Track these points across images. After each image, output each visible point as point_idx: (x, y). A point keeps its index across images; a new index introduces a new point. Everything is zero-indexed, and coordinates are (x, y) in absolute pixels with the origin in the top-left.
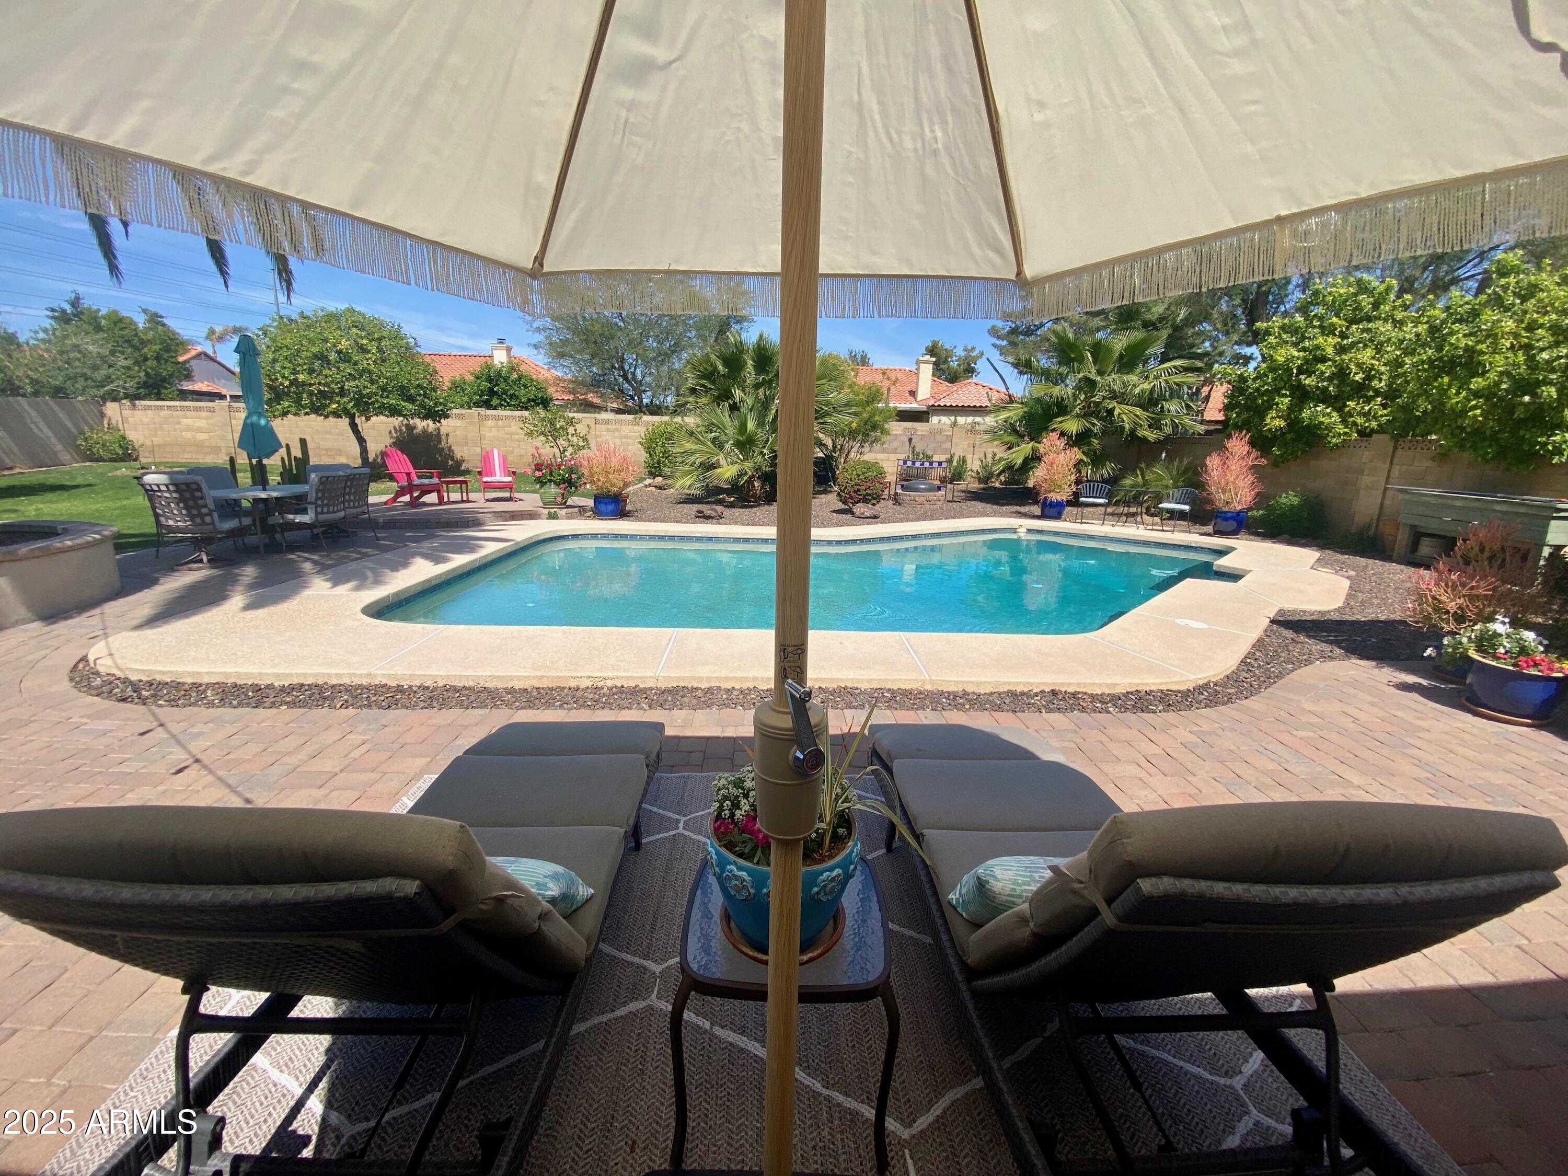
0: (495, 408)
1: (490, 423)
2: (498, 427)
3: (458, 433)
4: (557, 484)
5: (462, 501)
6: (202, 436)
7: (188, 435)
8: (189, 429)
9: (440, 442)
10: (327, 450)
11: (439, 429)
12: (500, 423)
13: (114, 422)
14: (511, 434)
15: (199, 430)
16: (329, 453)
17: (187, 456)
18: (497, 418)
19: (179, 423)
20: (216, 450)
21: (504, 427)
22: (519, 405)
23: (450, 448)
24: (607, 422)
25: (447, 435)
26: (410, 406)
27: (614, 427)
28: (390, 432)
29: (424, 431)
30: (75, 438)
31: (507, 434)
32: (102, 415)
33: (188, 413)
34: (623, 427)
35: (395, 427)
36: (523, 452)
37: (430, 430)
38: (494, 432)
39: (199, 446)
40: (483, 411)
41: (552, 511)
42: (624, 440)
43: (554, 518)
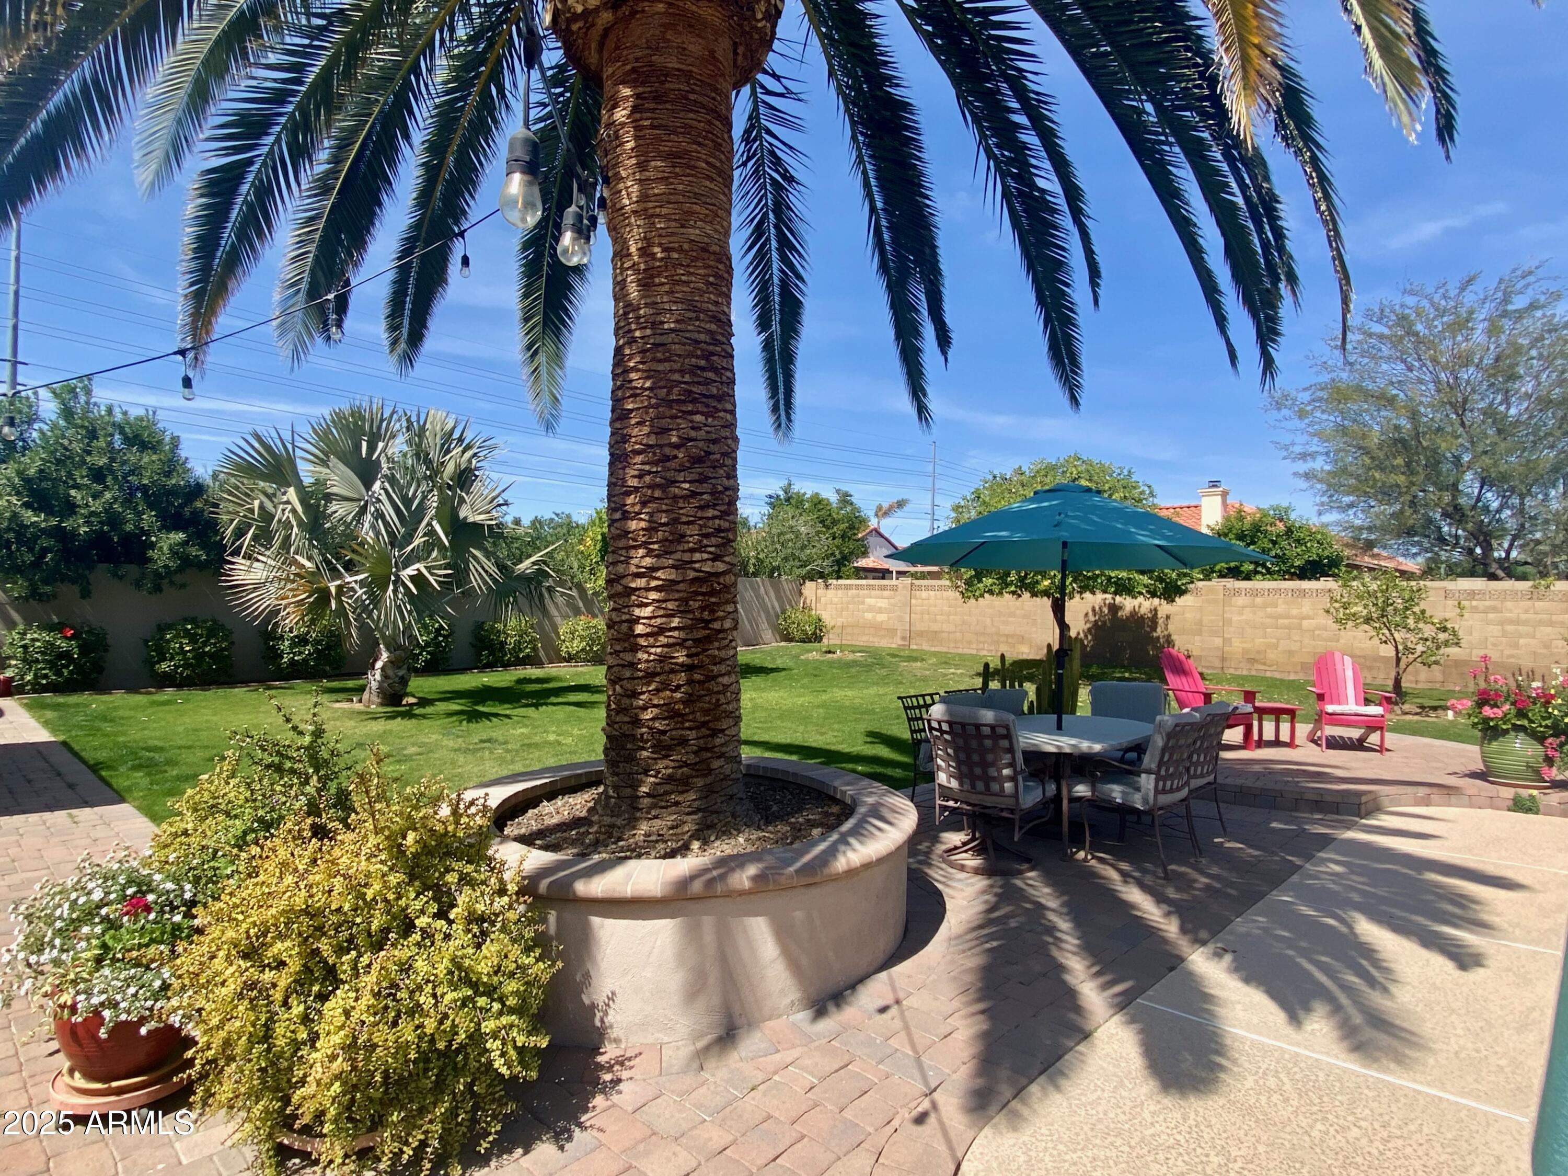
0: (1248, 578)
1: (1241, 600)
2: (1253, 606)
3: (1188, 615)
4: (1541, 739)
6: (881, 617)
7: (869, 616)
8: (871, 609)
9: (1154, 628)
10: (1007, 636)
11: (1156, 610)
12: (1259, 600)
13: (808, 601)
14: (1277, 618)
15: (880, 610)
16: (1010, 640)
17: (865, 638)
18: (1255, 593)
19: (863, 603)
20: (892, 632)
21: (1265, 606)
22: (1287, 572)
23: (1169, 641)
24: (1472, 594)
25: (1168, 617)
26: (1145, 580)
27: (1487, 603)
28: (1086, 615)
29: (1134, 613)
30: (777, 617)
31: (1270, 617)
32: (801, 594)
33: (873, 592)
34: (1509, 604)
35: (1094, 610)
36: (1295, 647)
37: (1143, 611)
38: (1248, 615)
39: (877, 628)
40: (1231, 583)
41: (1525, 793)
43: (1528, 810)
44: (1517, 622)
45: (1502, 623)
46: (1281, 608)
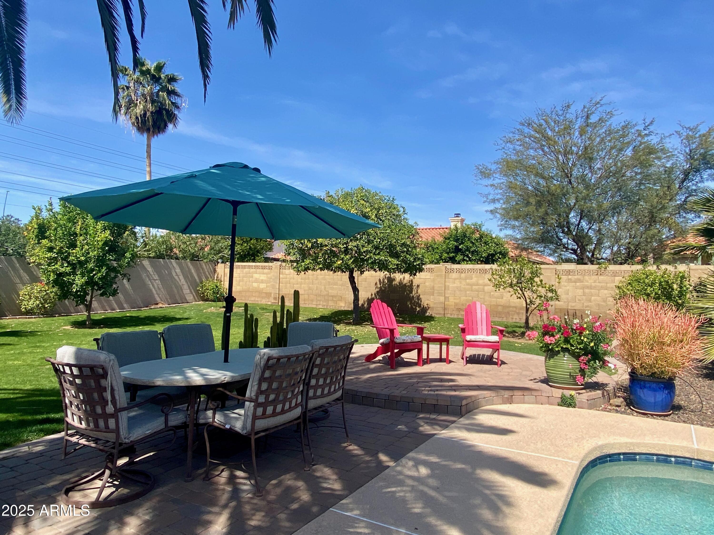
0: (459, 263)
1: (454, 275)
2: (460, 278)
3: (427, 284)
4: (577, 357)
5: (441, 360)
6: (263, 286)
7: (255, 285)
8: (257, 281)
9: (411, 292)
10: (332, 296)
11: (412, 281)
12: (463, 275)
13: (219, 276)
14: (472, 285)
15: (262, 282)
16: (334, 299)
17: (253, 299)
18: (461, 271)
19: (252, 277)
20: (268, 295)
21: (466, 279)
22: (479, 260)
23: (419, 298)
24: (569, 272)
25: (418, 286)
26: (395, 261)
27: (576, 277)
28: (376, 284)
29: (401, 283)
30: (197, 286)
31: (468, 284)
32: (215, 271)
33: (258, 270)
34: (587, 278)
35: (380, 280)
37: (405, 282)
38: (457, 284)
39: (260, 292)
40: (449, 265)
41: (568, 393)
42: (587, 291)
43: (569, 405)
44: (590, 287)
45: (583, 288)
46: (474, 280)
